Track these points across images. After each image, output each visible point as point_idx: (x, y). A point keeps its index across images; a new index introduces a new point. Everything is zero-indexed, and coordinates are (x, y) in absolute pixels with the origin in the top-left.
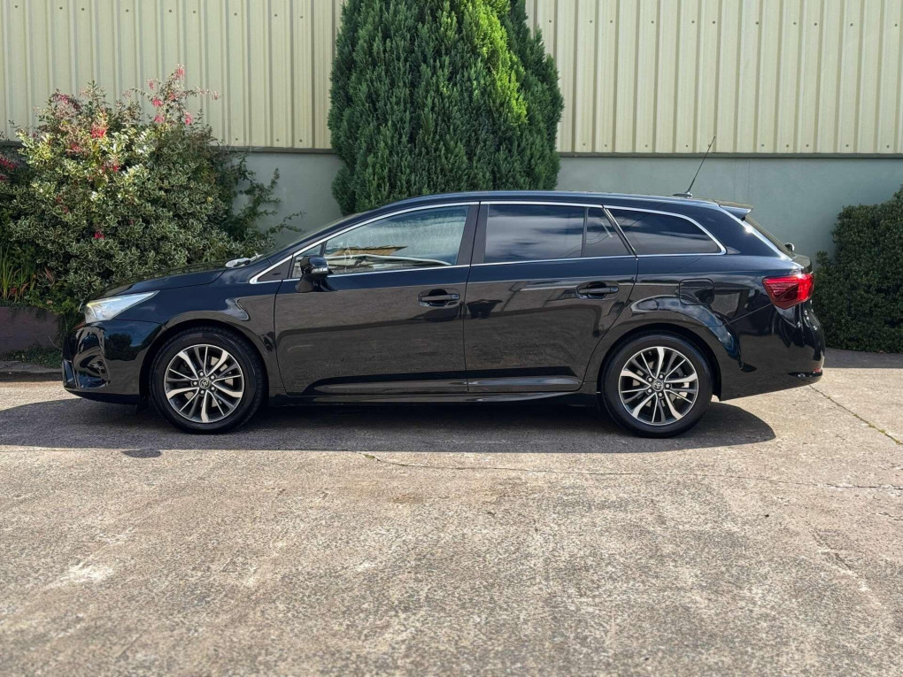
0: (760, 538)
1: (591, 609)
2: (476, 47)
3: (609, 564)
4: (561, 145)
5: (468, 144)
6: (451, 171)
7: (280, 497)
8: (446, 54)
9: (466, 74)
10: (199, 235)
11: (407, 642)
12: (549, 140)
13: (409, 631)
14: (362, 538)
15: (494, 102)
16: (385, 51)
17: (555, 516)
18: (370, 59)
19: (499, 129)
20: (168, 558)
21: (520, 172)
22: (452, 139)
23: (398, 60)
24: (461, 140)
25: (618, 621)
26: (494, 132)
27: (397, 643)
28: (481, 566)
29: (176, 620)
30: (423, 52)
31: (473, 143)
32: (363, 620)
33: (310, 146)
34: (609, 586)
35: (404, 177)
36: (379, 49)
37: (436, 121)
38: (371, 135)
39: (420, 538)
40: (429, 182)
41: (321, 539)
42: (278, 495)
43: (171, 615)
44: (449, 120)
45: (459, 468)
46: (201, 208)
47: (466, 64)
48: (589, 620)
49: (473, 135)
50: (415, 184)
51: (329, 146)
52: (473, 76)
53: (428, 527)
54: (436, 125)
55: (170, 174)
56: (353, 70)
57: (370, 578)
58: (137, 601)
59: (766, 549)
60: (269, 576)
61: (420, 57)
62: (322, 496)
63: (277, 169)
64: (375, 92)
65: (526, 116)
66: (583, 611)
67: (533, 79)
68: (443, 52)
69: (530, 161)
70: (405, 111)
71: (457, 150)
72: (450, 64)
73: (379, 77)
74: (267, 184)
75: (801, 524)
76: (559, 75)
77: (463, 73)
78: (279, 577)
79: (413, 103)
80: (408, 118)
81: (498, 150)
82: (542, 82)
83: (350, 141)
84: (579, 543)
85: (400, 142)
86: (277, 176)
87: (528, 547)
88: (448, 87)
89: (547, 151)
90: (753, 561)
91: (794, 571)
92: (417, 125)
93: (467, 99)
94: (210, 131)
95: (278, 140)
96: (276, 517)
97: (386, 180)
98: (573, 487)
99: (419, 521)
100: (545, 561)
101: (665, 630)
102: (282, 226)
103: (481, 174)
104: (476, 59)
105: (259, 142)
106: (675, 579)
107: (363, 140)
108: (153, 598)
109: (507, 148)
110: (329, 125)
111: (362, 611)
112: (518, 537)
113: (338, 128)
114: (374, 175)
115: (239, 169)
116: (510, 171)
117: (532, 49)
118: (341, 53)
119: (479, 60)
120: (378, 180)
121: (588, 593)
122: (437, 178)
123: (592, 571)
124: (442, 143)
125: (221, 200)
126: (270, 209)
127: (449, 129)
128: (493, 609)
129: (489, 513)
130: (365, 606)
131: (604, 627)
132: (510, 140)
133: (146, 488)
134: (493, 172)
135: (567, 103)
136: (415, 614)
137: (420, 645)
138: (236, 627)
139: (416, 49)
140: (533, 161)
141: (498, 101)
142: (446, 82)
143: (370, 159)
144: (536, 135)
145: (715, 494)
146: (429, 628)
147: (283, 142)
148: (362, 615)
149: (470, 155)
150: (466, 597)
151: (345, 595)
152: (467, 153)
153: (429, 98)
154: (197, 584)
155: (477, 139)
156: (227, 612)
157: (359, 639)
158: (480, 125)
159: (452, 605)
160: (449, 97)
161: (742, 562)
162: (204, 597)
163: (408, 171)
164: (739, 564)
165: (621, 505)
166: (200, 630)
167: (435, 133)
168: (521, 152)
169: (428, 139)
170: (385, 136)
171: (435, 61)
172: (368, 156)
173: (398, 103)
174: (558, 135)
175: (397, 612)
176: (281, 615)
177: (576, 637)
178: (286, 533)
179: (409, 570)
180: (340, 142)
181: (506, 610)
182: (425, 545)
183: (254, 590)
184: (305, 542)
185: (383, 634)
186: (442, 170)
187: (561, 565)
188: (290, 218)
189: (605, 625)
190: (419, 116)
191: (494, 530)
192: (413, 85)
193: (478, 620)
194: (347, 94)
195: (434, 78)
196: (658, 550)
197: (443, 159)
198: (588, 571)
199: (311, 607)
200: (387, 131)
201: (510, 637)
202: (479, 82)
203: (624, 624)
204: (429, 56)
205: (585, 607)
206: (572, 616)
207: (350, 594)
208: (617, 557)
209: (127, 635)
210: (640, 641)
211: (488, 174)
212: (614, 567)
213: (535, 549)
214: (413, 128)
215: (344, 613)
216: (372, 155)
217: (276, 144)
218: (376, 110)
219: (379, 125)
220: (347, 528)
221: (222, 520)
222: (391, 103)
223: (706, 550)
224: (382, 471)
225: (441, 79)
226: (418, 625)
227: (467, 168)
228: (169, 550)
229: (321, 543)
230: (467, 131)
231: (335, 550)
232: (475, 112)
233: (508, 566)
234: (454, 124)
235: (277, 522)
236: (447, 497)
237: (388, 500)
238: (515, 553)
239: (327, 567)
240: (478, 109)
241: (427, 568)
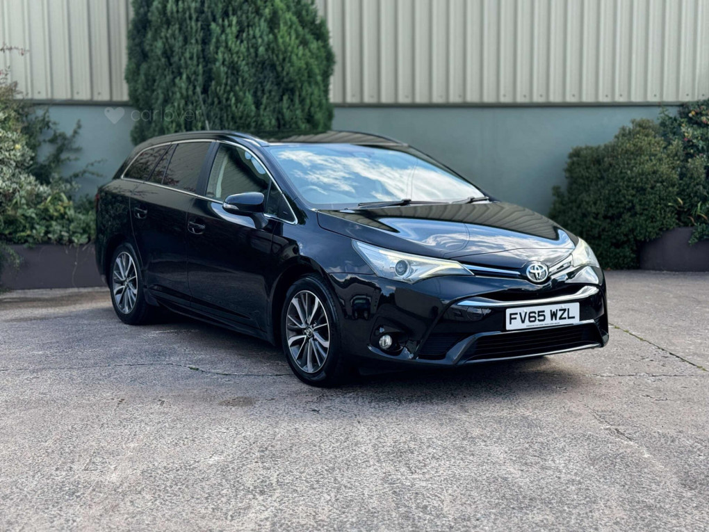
0: (550, 419)
1: (424, 484)
2: (259, 8)
3: (429, 446)
4: (334, 97)
5: (255, 95)
6: (241, 118)
7: (121, 406)
8: (233, 14)
9: (251, 32)
10: (8, 179)
11: (270, 519)
12: (324, 91)
13: (269, 510)
14: (206, 436)
15: (277, 56)
16: (178, 11)
17: (371, 410)
18: (164, 19)
19: (282, 81)
20: (30, 462)
21: (301, 119)
22: (241, 90)
23: (191, 18)
24: (249, 90)
25: (450, 492)
26: (278, 84)
27: (262, 521)
28: (319, 454)
29: (53, 513)
31: (259, 93)
32: (225, 503)
33: (108, 99)
34: (434, 463)
36: (172, 9)
37: (227, 73)
38: (167, 87)
39: (258, 434)
41: (169, 439)
42: (119, 404)
43: (48, 509)
44: (237, 74)
45: (276, 375)
46: (10, 155)
47: (251, 23)
48: (425, 493)
49: (259, 86)
51: (125, 98)
52: (258, 34)
53: (262, 424)
54: (227, 78)
56: (148, 29)
57: (223, 470)
58: (12, 499)
59: (557, 428)
60: (129, 472)
61: (210, 17)
62: (159, 403)
63: (79, 121)
64: (170, 48)
65: (306, 69)
66: (417, 486)
67: (309, 37)
68: (231, 12)
69: (309, 109)
70: (198, 65)
71: (245, 100)
72: (237, 22)
73: (173, 35)
74: (69, 133)
75: (581, 406)
76: (330, 34)
77: (248, 31)
78: (139, 472)
79: (206, 59)
80: (201, 71)
81: (281, 100)
82: (317, 41)
83: (148, 93)
84: (399, 431)
85: (194, 93)
86: (79, 127)
87: (355, 436)
88: (235, 44)
89: (324, 101)
90: (550, 438)
91: (586, 444)
92: (209, 77)
93: (253, 55)
94: (16, 84)
95: (78, 93)
96: (121, 422)
99: (253, 420)
100: (374, 446)
101: (492, 497)
102: (85, 172)
103: (268, 121)
104: (260, 19)
105: (62, 94)
106: (489, 456)
107: (159, 91)
108: (26, 496)
109: (289, 97)
110: (127, 79)
111: (223, 496)
112: (344, 429)
113: (136, 81)
115: (44, 120)
116: (292, 119)
117: (307, 11)
118: (137, 13)
119: (263, 20)
121: (418, 471)
122: (229, 124)
123: (416, 453)
124: (232, 94)
125: (28, 147)
126: (72, 156)
127: (237, 80)
128: (339, 489)
129: (314, 410)
130: (224, 492)
131: (439, 497)
132: (292, 91)
134: (278, 119)
135: (338, 58)
136: (271, 496)
137: (283, 521)
138: (111, 516)
139: (206, 9)
140: (312, 109)
141: (281, 57)
142: (235, 40)
144: (314, 87)
146: (286, 507)
147: (83, 95)
148: (224, 500)
149: (258, 104)
150: (313, 479)
151: (203, 484)
152: (254, 103)
153: (219, 53)
154: (63, 482)
155: (263, 90)
156: (99, 503)
157: (226, 519)
158: (265, 77)
159: (302, 487)
160: (237, 53)
161: (540, 439)
162: (74, 493)
164: (538, 441)
166: (78, 520)
167: (226, 84)
168: (302, 101)
169: (220, 90)
170: (181, 88)
171: (223, 21)
172: (165, 106)
173: (191, 58)
174: (331, 87)
175: (254, 495)
176: (150, 503)
177: (417, 507)
178: (135, 435)
179: (256, 460)
180: (138, 93)
181: (351, 488)
182: (264, 439)
183: (118, 484)
184: (154, 442)
185: (247, 514)
186: (233, 118)
187: (389, 450)
188: (92, 165)
189: (439, 495)
190: (211, 69)
191: (322, 424)
192: (205, 42)
193: (329, 498)
194: (142, 50)
195: (223, 37)
196: (467, 433)
197: (234, 108)
198: (412, 453)
199: (175, 495)
200: (182, 83)
201: (360, 510)
202: (263, 40)
203: (456, 494)
204: (218, 16)
205: (418, 482)
206: (409, 490)
207: (208, 483)
208: (435, 440)
209: (10, 528)
210: (473, 507)
211: (273, 121)
212: (434, 448)
213: (362, 438)
214: (205, 80)
215: (207, 498)
216: (169, 106)
217: (77, 97)
218: (171, 64)
219: (175, 78)
220: (189, 429)
221: (72, 428)
222: (185, 58)
223: (508, 431)
224: (209, 380)
225: (230, 37)
226: (276, 504)
227: (255, 116)
228: (29, 455)
229: (169, 442)
230: (254, 83)
231: (183, 447)
232: (260, 66)
233: (343, 452)
234: (243, 77)
235: (124, 427)
236: (273, 399)
237: (221, 404)
238: (345, 442)
239: (180, 462)
240: (263, 63)
241: (271, 458)
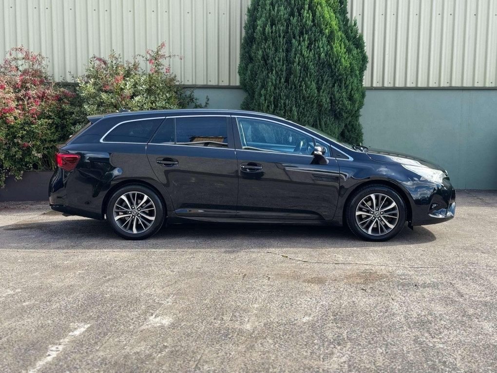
1: (441, 346)
2: (322, 30)
3: (441, 319)
4: (366, 83)
5: (317, 83)
6: (308, 98)
7: (245, 279)
8: (306, 34)
9: (317, 44)
11: (347, 363)
12: (360, 80)
13: (345, 356)
14: (298, 303)
15: (332, 60)
16: (272, 32)
17: (399, 291)
18: (264, 37)
19: (335, 74)
20: (199, 313)
21: (346, 98)
22: (309, 80)
23: (280, 37)
24: (314, 80)
25: (459, 352)
26: (332, 76)
27: (342, 363)
28: (371, 320)
29: (217, 347)
30: (293, 33)
31: (320, 82)
32: (318, 349)
33: (227, 84)
34: (446, 332)
35: (283, 102)
36: (269, 31)
37: (300, 70)
38: (264, 78)
39: (330, 303)
40: (296, 104)
41: (277, 303)
42: (243, 278)
43: (214, 344)
44: (307, 70)
45: (336, 264)
47: (317, 39)
48: (443, 352)
49: (320, 78)
50: (288, 105)
51: (238, 84)
52: (321, 45)
53: (332, 297)
54: (300, 73)
55: (156, 100)
56: (254, 43)
57: (312, 326)
58: (192, 337)
60: (257, 323)
61: (292, 36)
62: (267, 278)
63: (208, 96)
64: (266, 55)
65: (350, 67)
66: (437, 347)
67: (352, 46)
68: (304, 32)
69: (351, 92)
70: (283, 65)
71: (312, 86)
72: (308, 38)
73: (269, 46)
74: (203, 104)
76: (365, 44)
77: (315, 44)
78: (263, 325)
79: (288, 61)
80: (285, 69)
81: (334, 86)
82: (357, 49)
83: (252, 82)
85: (280, 82)
86: (208, 100)
87: (392, 309)
88: (307, 52)
89: (360, 86)
92: (290, 72)
93: (317, 58)
94: (175, 76)
95: (210, 81)
96: (247, 290)
97: (272, 103)
98: (403, 275)
99: (326, 294)
100: (405, 317)
101: (488, 358)
103: (325, 99)
104: (322, 36)
105: (201, 82)
106: (482, 329)
107: (259, 81)
108: (200, 335)
109: (338, 85)
110: (239, 72)
111: (315, 345)
112: (384, 303)
113: (244, 74)
114: (265, 101)
115: (190, 97)
116: (340, 98)
117: (352, 31)
118: (247, 33)
119: (324, 37)
120: (268, 103)
121: (436, 336)
122: (301, 102)
123: (433, 324)
124: (303, 82)
127: (307, 75)
128: (387, 345)
129: (363, 289)
130: (316, 341)
131: (453, 356)
132: (341, 81)
133: (172, 273)
134: (331, 98)
135: (370, 60)
136: (345, 347)
137: (355, 365)
138: (251, 352)
139: (290, 31)
140: (353, 92)
141: (335, 59)
142: (306, 49)
143: (263, 92)
144: (354, 78)
145: (485, 279)
146: (356, 355)
147: (213, 82)
148: (316, 347)
149: (319, 89)
150: (369, 337)
151: (302, 335)
152: (317, 88)
153: (297, 58)
154: (219, 327)
155: (322, 80)
156: (243, 343)
157: (320, 360)
158: (324, 72)
159: (364, 342)
160: (308, 57)
162: (227, 335)
163: (285, 98)
165: (434, 286)
166: (232, 353)
167: (300, 77)
168: (346, 87)
169: (296, 80)
170: (272, 79)
171: (300, 38)
172: (262, 90)
173: (279, 61)
174: (364, 77)
175: (335, 345)
176: (272, 346)
177: (440, 362)
178: (256, 299)
179: (332, 321)
180: (246, 82)
181: (394, 345)
182: (335, 307)
183: (252, 331)
184: (268, 304)
185: (332, 358)
186: (303, 97)
187: (415, 320)
189: (453, 355)
190: (291, 68)
191: (369, 299)
192: (288, 51)
193: (381, 351)
194: (250, 56)
195: (299, 47)
196: (465, 312)
197: (304, 91)
198: (431, 324)
199: (287, 341)
200: (273, 76)
201: (403, 361)
202: (324, 49)
203: (463, 354)
204: (296, 35)
205: (438, 345)
206: (433, 350)
207: (305, 334)
208: (444, 316)
209: (194, 355)
210: (476, 364)
211: (328, 99)
212: (445, 321)
213: (397, 310)
214: (287, 74)
215: (306, 345)
216: (264, 90)
217: (209, 83)
218: (267, 64)
219: (269, 73)
220: (288, 297)
221: (219, 292)
222: (275, 61)
223: (492, 312)
224: (294, 265)
225: (303, 48)
226: (349, 353)
227: (317, 96)
228: (197, 308)
229: (277, 305)
230: (317, 76)
231: (286, 309)
232: (321, 65)
233: (385, 320)
234: (310, 72)
235: (249, 293)
236: (336, 280)
237: (304, 281)
238: (386, 313)
239: (286, 319)
240: (323, 63)
241: (341, 320)
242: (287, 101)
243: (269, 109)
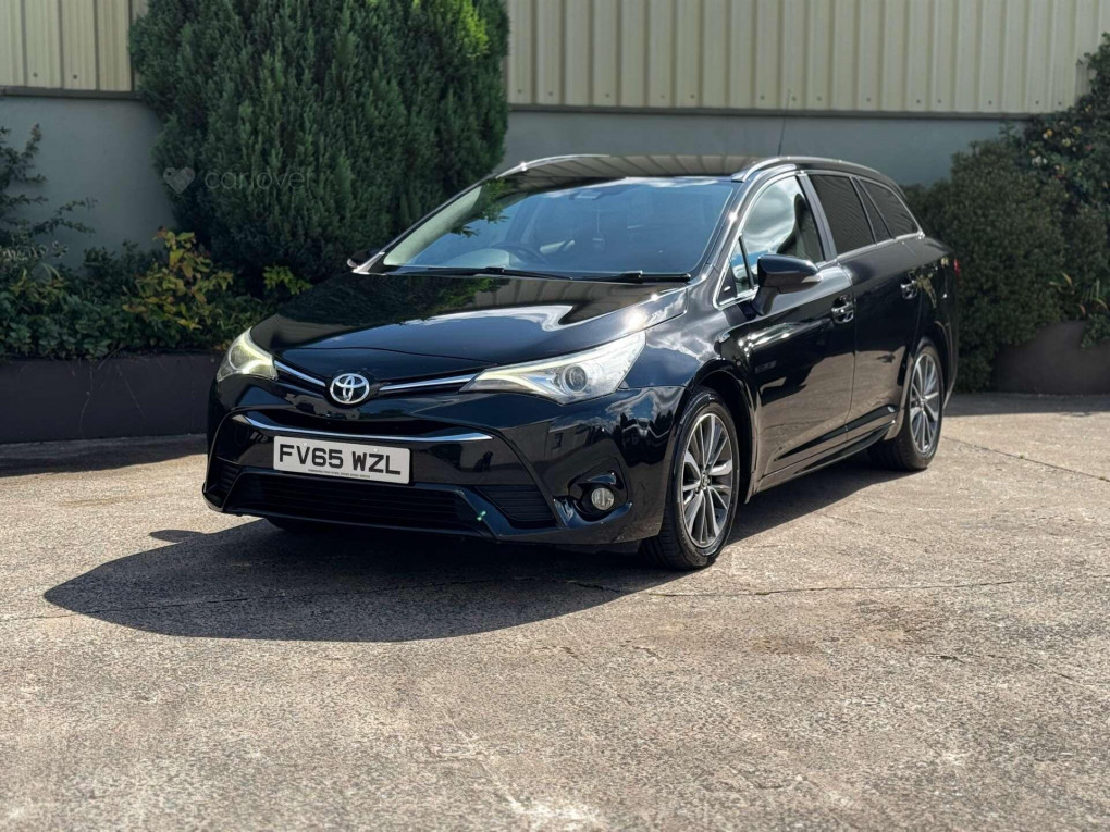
5: (403, 86)
6: (381, 128)
15: (443, 19)
19: (450, 62)
21: (476, 132)
22: (381, 77)
24: (396, 79)
26: (442, 68)
31: (409, 84)
33: (93, 87)
35: (310, 139)
37: (356, 47)
40: (347, 147)
44: (376, 48)
49: (409, 71)
50: (325, 150)
51: (122, 85)
54: (358, 54)
63: (37, 126)
65: (487, 43)
69: (486, 114)
70: (305, 30)
71: (390, 94)
74: (21, 148)
79: (318, 18)
80: (311, 43)
81: (443, 95)
83: (199, 79)
85: (300, 81)
86: (38, 138)
92: (324, 54)
93: (402, 13)
95: (35, 75)
97: (277, 143)
102: (56, 222)
103: (423, 134)
105: (5, 77)
107: (227, 76)
109: (456, 93)
116: (463, 131)
120: (264, 143)
122: (361, 138)
124: (367, 84)
126: (30, 193)
127: (375, 60)
132: (461, 80)
134: (438, 131)
141: (449, 18)
147: (45, 79)
149: (408, 103)
152: (403, 101)
155: (416, 79)
158: (419, 56)
163: (314, 127)
167: (357, 67)
168: (477, 98)
169: (346, 77)
170: (273, 71)
172: (239, 104)
173: (293, 17)
186: (367, 127)
188: (70, 209)
190: (330, 39)
197: (371, 110)
200: (275, 62)
211: (432, 134)
214: (320, 58)
217: (33, 83)
218: (250, 27)
222: (280, 17)
227: (404, 125)
230: (401, 64)
232: (412, 34)
234: (384, 54)
240: (417, 30)
242: (322, 139)
243: (267, 163)
